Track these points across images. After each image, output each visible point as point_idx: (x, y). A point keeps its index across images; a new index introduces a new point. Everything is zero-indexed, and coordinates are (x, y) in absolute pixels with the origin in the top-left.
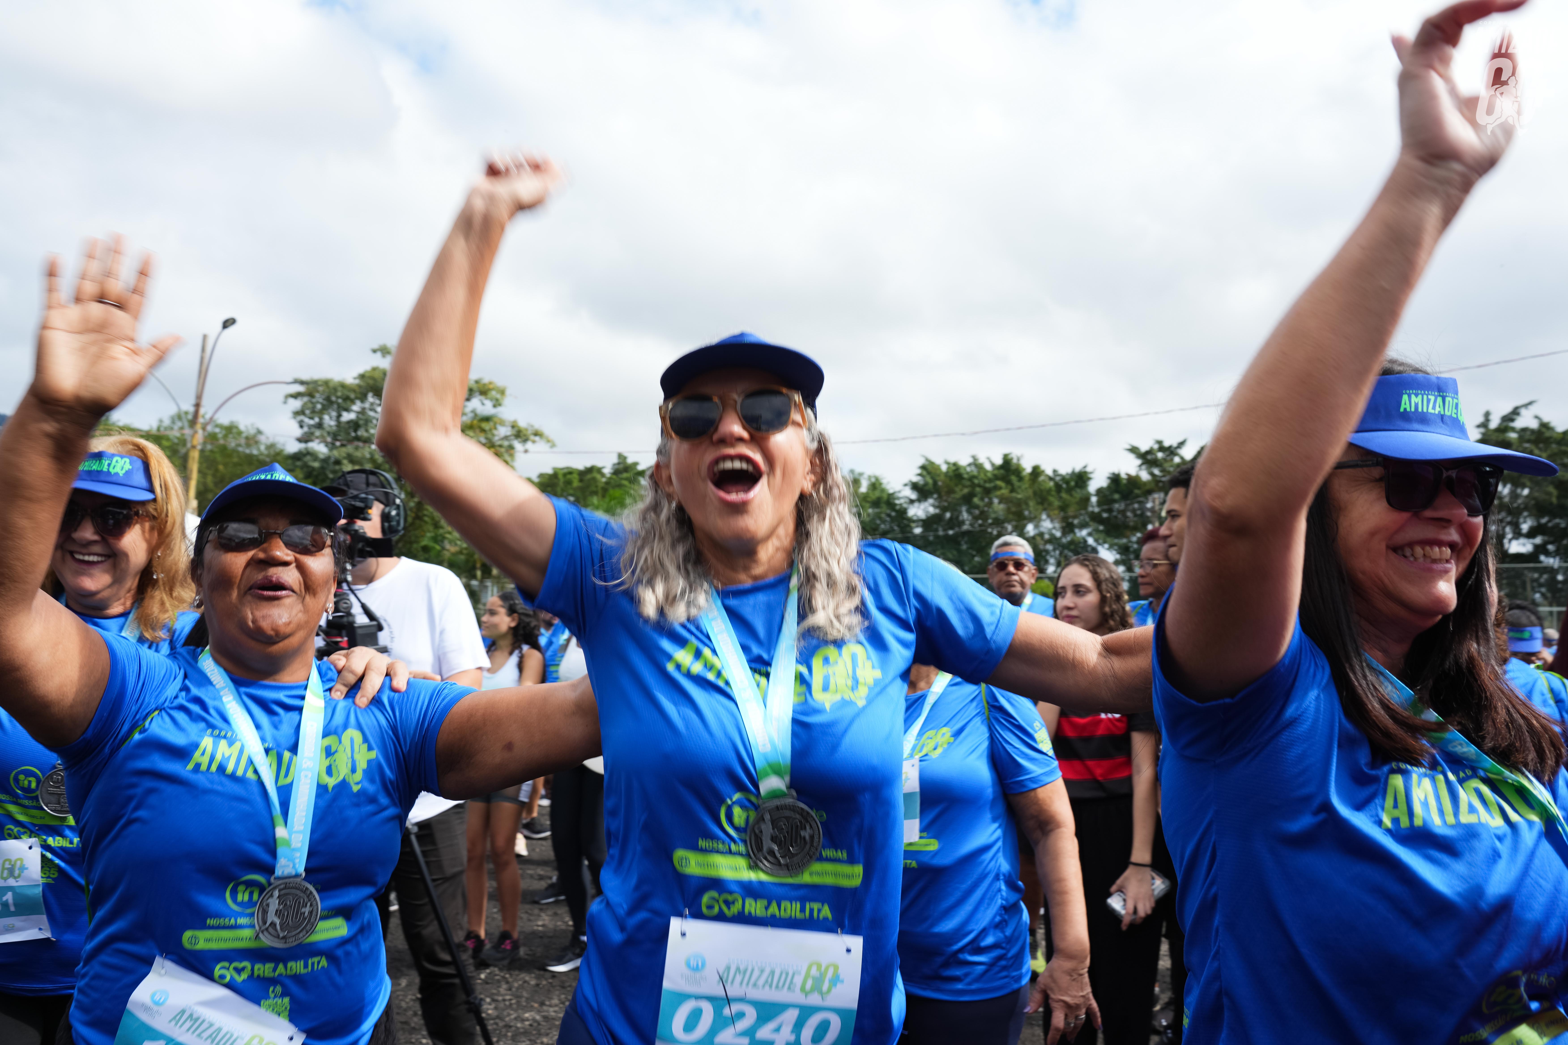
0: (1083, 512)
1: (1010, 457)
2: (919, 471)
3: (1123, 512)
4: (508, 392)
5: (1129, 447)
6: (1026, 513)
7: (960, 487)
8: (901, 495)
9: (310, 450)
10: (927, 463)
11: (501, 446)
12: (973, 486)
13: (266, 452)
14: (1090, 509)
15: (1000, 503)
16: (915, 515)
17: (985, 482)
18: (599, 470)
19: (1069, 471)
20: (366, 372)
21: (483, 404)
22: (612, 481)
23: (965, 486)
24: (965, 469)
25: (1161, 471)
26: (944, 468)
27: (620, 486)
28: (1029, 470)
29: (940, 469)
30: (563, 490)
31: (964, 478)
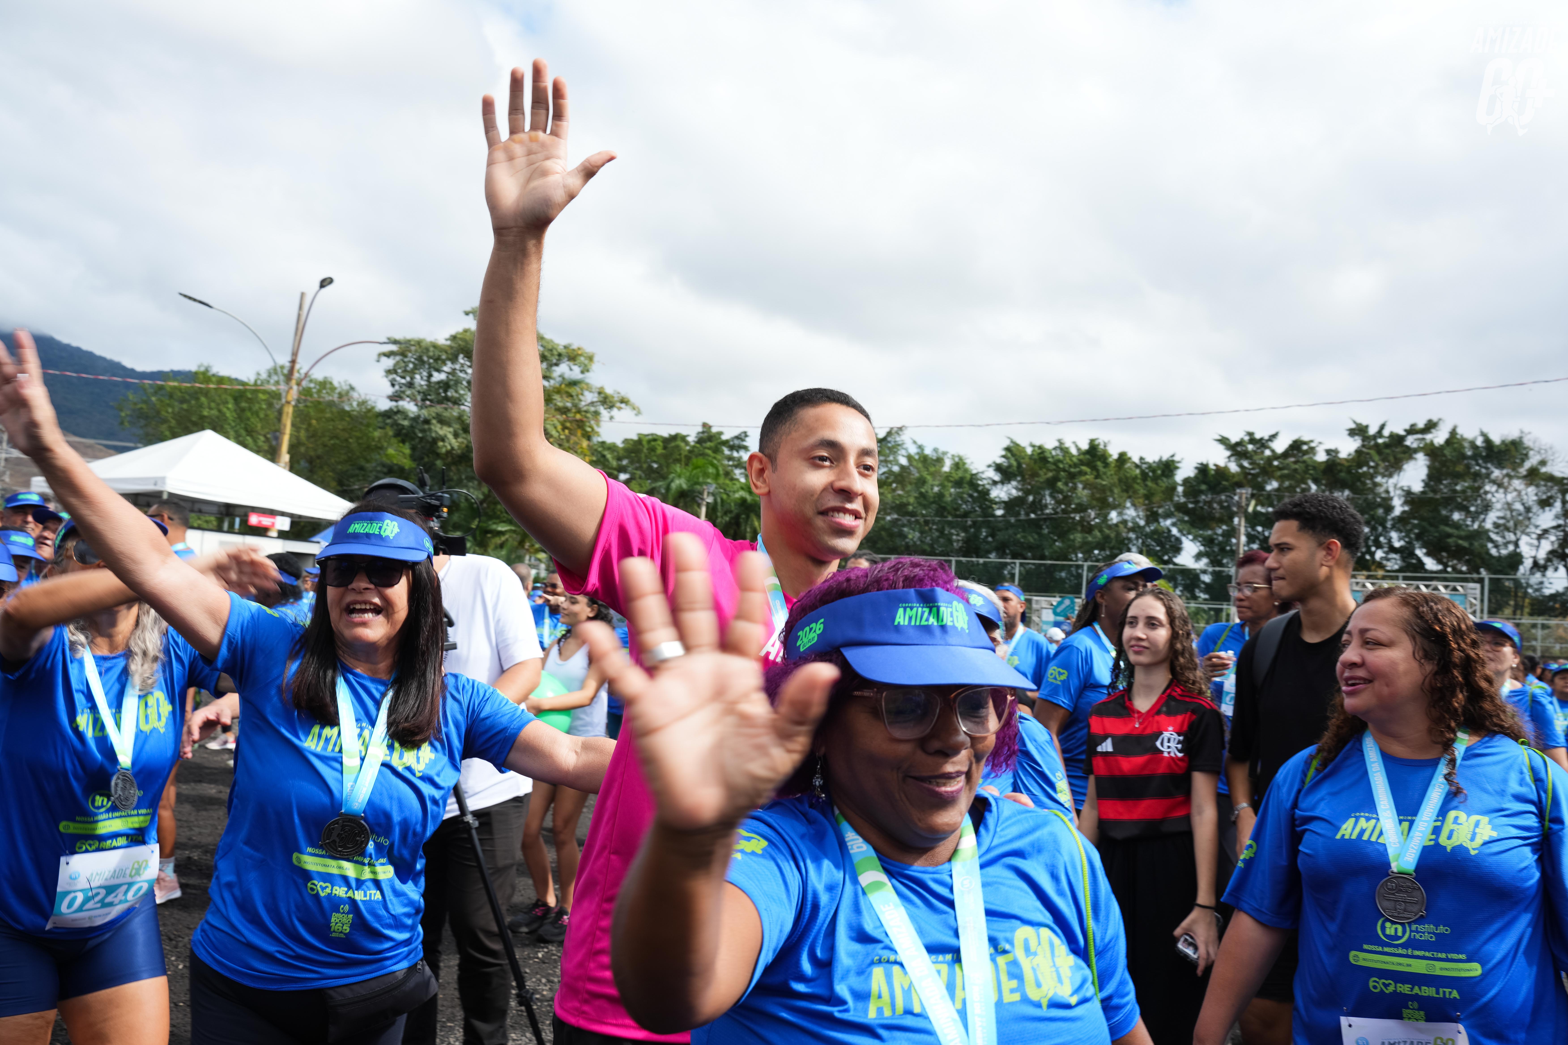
0: (1168, 502)
1: (1096, 442)
2: (1003, 453)
3: (1209, 503)
4: (596, 359)
5: (1219, 438)
6: (1111, 500)
7: (1044, 470)
8: (984, 476)
9: (400, 408)
10: (1012, 445)
11: (586, 412)
12: (1058, 470)
13: (358, 409)
14: (1176, 499)
15: (1084, 488)
16: (998, 497)
17: (1070, 466)
18: (683, 438)
19: (1157, 459)
20: (457, 333)
21: (571, 370)
22: (696, 450)
23: (1049, 470)
24: (1050, 453)
25: (1250, 464)
26: (1029, 450)
27: (703, 455)
28: (1115, 456)
29: (1025, 452)
30: (646, 457)
31: (1049, 462)
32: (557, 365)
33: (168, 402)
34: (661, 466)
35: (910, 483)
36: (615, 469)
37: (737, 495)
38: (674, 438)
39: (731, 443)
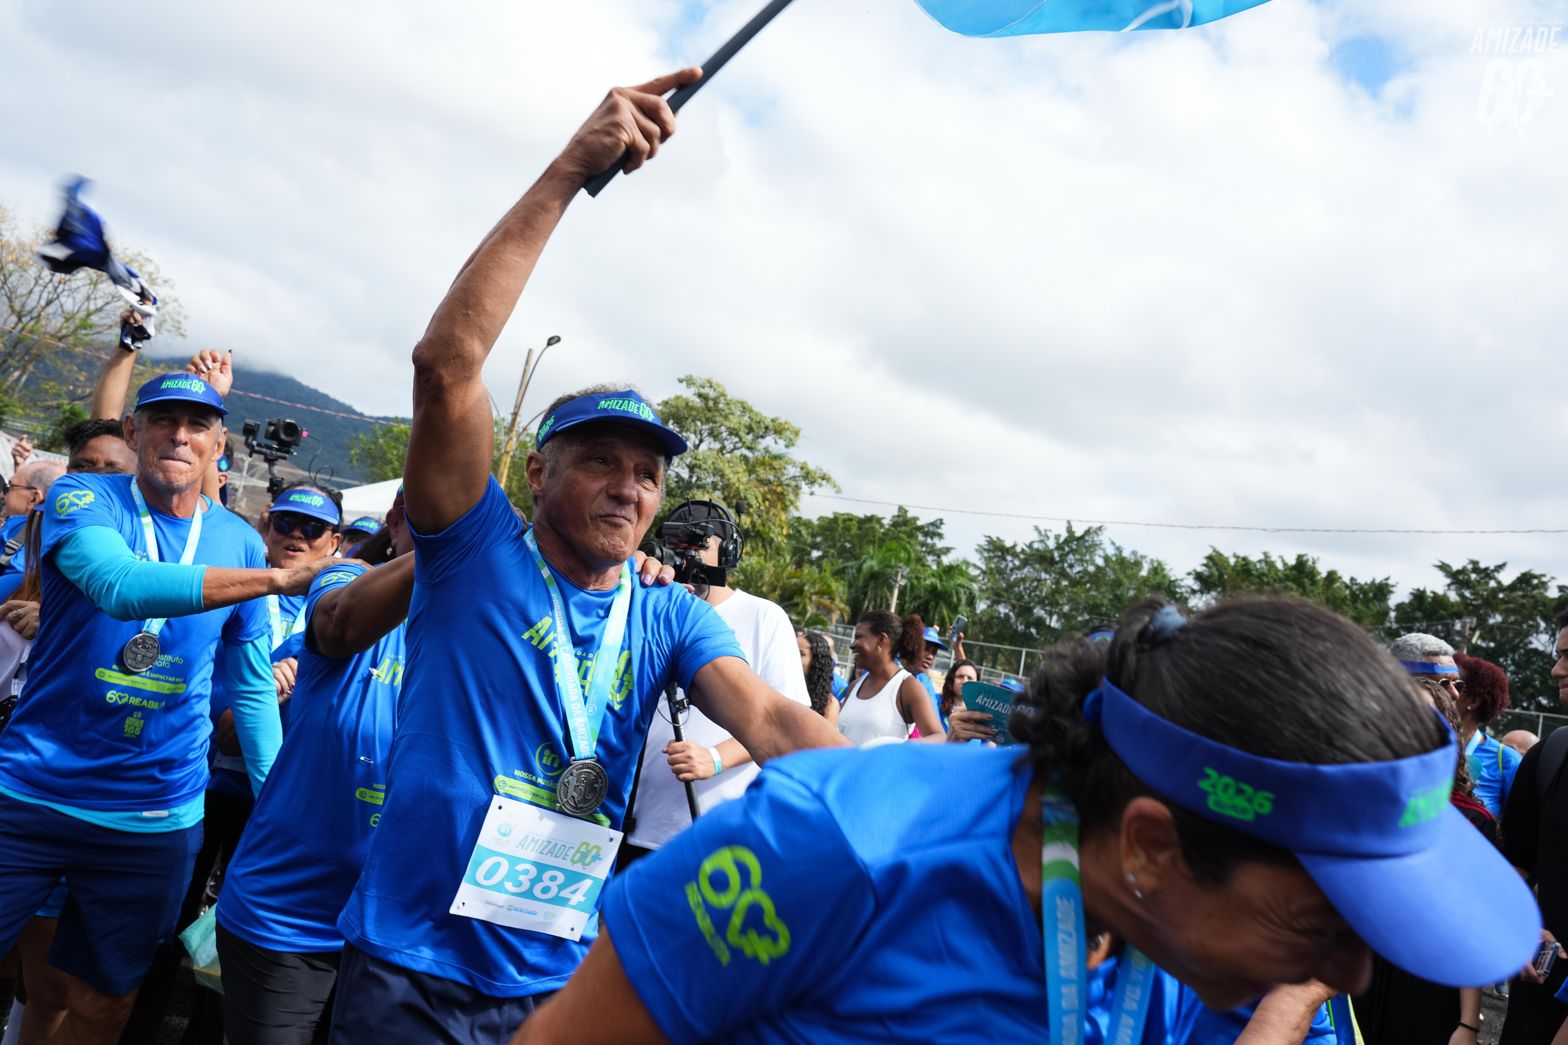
0: (1381, 627)
1: (1305, 558)
2: (1205, 562)
4: (801, 434)
5: (1440, 564)
7: (1247, 583)
8: (1182, 584)
10: (1214, 554)
11: (788, 485)
12: (1262, 583)
14: (1388, 624)
16: (1196, 606)
17: (1275, 580)
18: (879, 521)
19: (1369, 581)
20: (671, 399)
21: (776, 443)
22: (890, 533)
23: (1252, 583)
24: (1255, 566)
25: (1472, 594)
26: (1232, 561)
27: (897, 539)
28: (1324, 575)
29: (1228, 562)
30: (840, 536)
31: (1252, 575)
32: (762, 437)
33: (393, 444)
34: (854, 546)
35: (1106, 585)
36: (809, 545)
37: (928, 582)
38: (870, 519)
39: (926, 529)
